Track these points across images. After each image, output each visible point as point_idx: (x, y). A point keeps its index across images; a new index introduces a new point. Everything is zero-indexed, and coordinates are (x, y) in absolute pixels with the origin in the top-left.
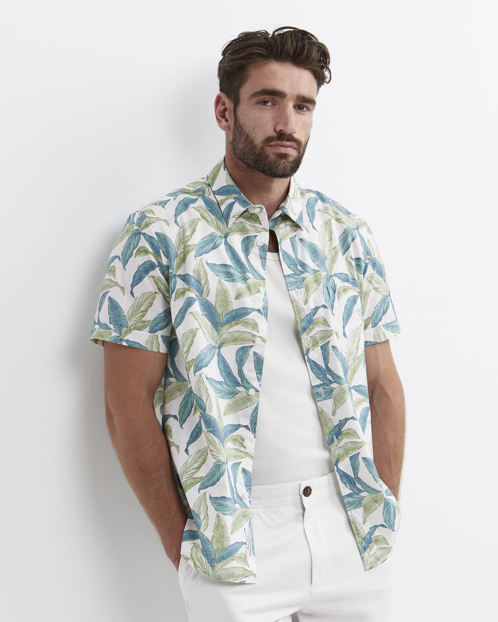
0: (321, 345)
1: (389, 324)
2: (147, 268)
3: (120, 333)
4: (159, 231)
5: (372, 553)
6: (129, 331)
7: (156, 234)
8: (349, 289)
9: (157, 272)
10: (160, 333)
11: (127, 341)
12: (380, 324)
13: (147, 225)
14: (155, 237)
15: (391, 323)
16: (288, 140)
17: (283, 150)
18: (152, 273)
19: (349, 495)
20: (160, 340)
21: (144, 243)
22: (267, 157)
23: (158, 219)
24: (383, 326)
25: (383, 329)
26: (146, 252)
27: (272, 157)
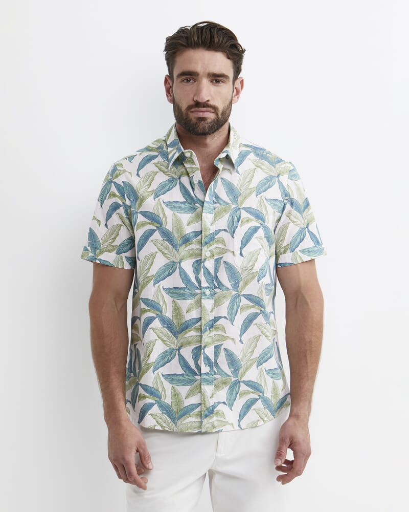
0: (215, 258)
1: (305, 249)
2: (115, 207)
3: (95, 254)
4: (125, 180)
5: (211, 421)
6: (102, 252)
7: (123, 182)
8: (252, 220)
9: (121, 210)
10: (124, 255)
11: (100, 260)
12: (297, 250)
13: (117, 176)
14: (122, 184)
15: (308, 249)
16: (204, 107)
17: (201, 115)
18: (118, 211)
19: (206, 374)
20: (124, 260)
21: (114, 189)
22: (191, 120)
23: (124, 171)
24: (300, 251)
25: (300, 254)
26: (114, 195)
27: (194, 120)
